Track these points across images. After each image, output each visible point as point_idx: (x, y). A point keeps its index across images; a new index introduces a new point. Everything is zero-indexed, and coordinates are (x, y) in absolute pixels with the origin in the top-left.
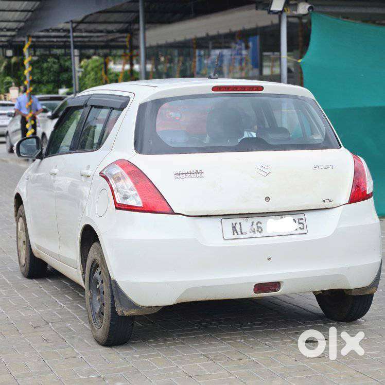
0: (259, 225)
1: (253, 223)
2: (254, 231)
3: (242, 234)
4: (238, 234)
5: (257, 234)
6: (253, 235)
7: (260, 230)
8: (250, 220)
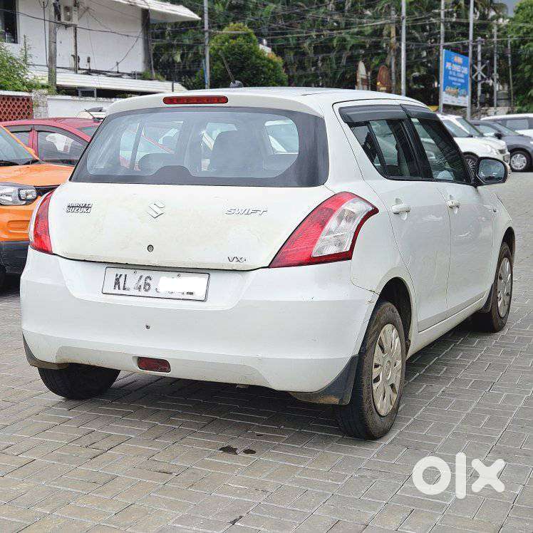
0: (148, 281)
1: (141, 277)
2: (139, 288)
3: (124, 289)
4: (119, 289)
5: (143, 293)
6: (136, 292)
7: (147, 287)
8: (140, 273)
